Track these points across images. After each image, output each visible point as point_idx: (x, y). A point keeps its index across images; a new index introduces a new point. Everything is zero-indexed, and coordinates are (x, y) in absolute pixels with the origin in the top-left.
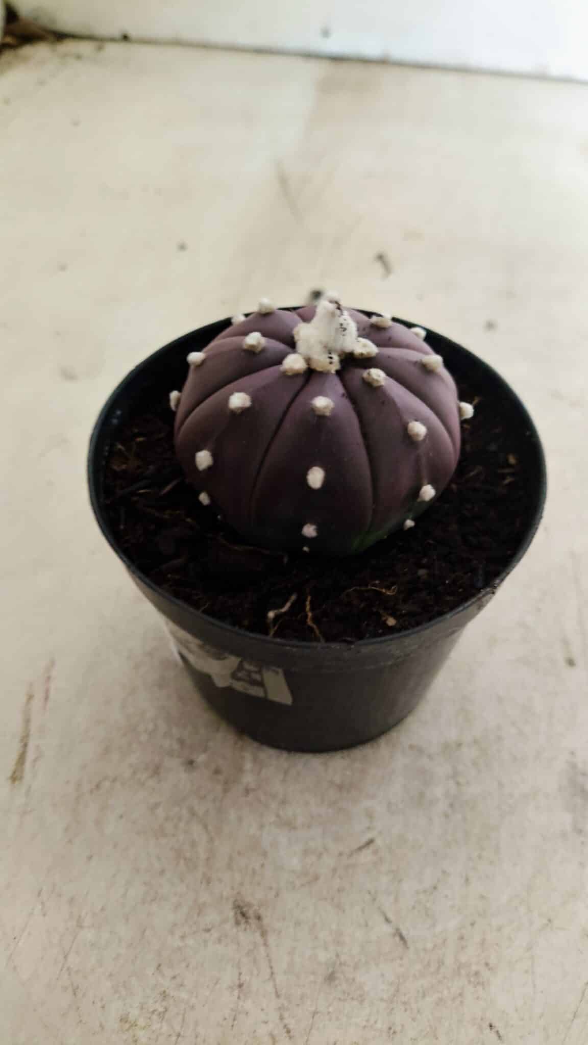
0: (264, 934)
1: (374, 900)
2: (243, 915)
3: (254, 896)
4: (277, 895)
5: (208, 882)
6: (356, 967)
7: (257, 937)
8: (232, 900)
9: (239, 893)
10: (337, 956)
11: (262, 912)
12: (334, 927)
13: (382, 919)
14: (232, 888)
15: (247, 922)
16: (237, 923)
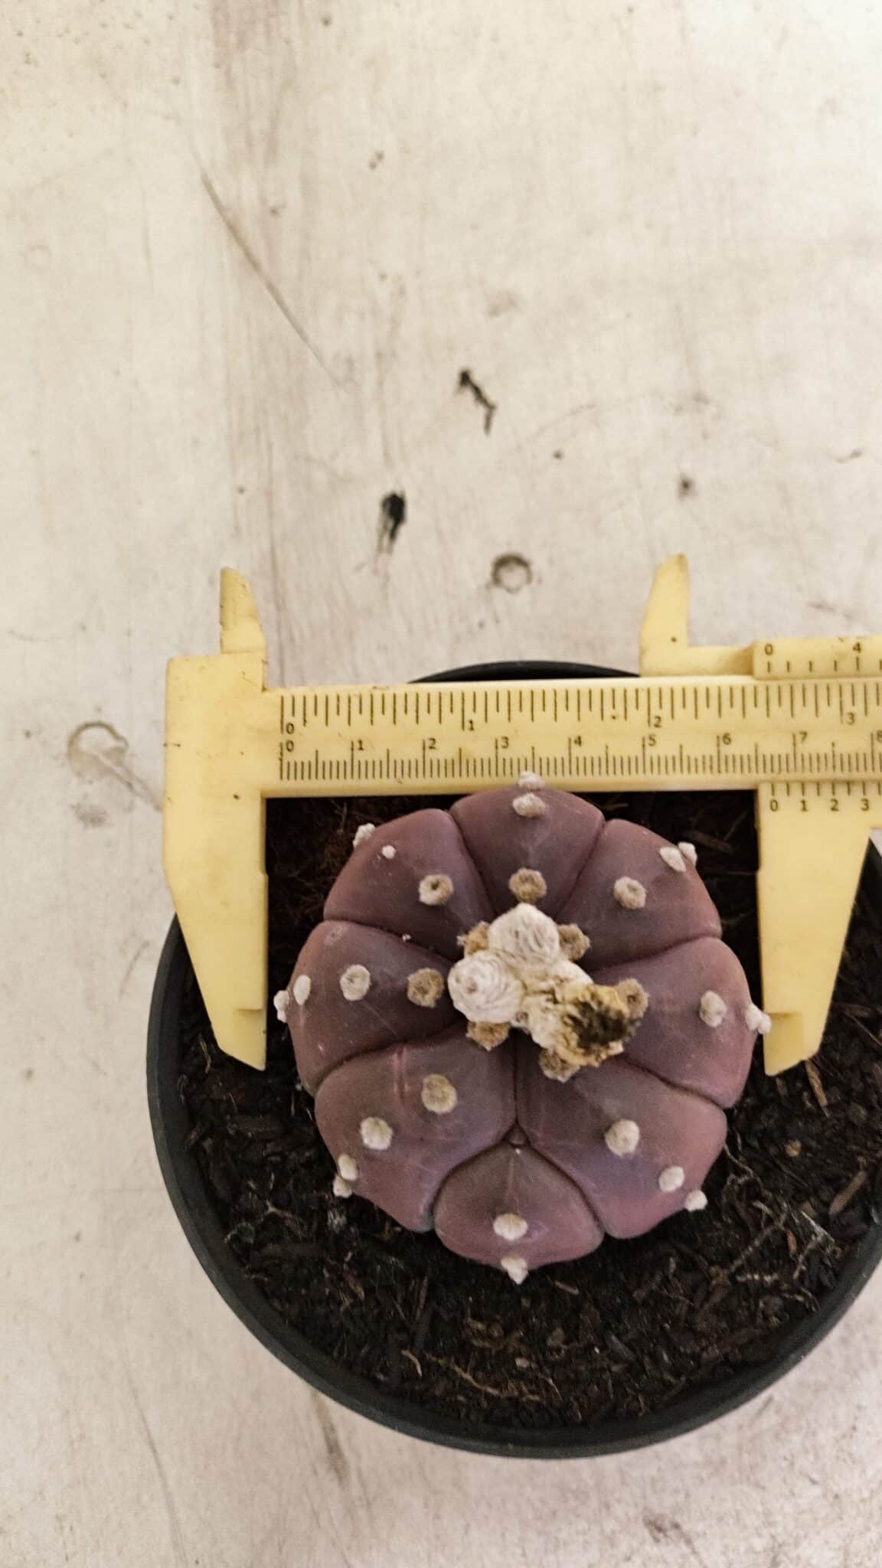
0: (689, 1542)
1: (792, 1464)
2: (660, 1529)
3: (663, 1505)
4: (688, 1495)
5: (608, 1507)
6: (797, 1545)
7: (685, 1549)
8: (641, 1518)
9: (645, 1508)
10: (773, 1537)
11: (678, 1519)
12: (760, 1509)
13: (808, 1483)
14: (636, 1505)
15: (666, 1536)
16: (657, 1540)
